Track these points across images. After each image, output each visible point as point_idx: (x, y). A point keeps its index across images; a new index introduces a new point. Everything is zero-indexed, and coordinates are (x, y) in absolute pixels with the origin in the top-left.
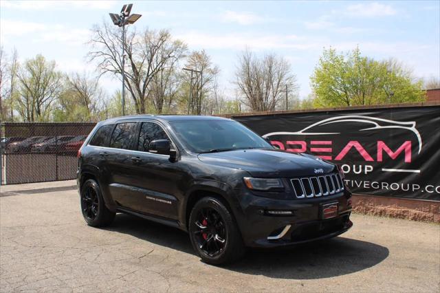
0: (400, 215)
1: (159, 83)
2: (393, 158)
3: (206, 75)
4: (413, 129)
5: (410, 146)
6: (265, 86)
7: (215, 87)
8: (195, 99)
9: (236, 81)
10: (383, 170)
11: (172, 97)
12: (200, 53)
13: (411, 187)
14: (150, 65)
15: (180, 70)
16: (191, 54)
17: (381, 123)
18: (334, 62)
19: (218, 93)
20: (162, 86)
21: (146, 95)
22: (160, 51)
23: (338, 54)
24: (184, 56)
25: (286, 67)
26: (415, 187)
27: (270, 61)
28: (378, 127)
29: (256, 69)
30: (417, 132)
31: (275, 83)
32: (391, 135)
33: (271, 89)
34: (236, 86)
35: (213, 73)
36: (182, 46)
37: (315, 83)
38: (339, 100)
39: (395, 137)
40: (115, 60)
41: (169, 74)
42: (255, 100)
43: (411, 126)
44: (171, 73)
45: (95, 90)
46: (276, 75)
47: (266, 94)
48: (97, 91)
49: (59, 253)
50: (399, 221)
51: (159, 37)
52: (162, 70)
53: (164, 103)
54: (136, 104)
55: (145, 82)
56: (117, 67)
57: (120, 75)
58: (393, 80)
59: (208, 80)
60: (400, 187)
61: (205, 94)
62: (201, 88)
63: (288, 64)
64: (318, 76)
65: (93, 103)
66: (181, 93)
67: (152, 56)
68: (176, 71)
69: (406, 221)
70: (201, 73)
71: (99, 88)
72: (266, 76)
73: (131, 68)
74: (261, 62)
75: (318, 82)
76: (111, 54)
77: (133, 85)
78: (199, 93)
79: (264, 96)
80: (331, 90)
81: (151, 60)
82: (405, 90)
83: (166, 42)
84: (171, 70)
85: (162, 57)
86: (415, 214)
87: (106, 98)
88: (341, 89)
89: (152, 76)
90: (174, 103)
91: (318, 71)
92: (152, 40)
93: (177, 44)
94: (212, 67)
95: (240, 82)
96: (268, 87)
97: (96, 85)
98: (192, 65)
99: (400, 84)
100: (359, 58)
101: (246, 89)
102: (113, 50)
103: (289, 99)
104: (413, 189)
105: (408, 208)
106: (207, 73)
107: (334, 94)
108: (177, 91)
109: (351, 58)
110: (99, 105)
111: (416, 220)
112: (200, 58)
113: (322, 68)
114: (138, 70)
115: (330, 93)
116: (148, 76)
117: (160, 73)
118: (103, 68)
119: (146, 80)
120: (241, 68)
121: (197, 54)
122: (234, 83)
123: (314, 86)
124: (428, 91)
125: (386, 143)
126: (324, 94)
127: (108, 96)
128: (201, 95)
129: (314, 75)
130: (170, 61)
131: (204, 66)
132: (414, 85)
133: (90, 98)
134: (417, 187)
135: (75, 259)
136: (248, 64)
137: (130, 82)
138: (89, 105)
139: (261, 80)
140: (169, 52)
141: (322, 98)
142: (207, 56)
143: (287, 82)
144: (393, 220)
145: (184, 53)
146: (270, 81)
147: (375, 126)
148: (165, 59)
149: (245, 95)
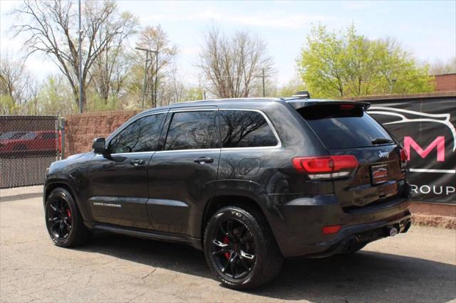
0: (432, 222)
1: (104, 66)
2: (424, 157)
3: (162, 56)
4: (447, 122)
5: (443, 142)
6: (236, 70)
7: (174, 71)
8: (150, 85)
9: (200, 64)
10: (411, 170)
11: (120, 84)
12: (155, 29)
13: (444, 190)
14: (92, 44)
15: (130, 50)
16: (144, 30)
17: (408, 116)
18: (324, 41)
19: (177, 79)
20: (107, 70)
21: (87, 80)
22: (104, 26)
23: (329, 30)
24: (135, 32)
25: (262, 48)
26: (449, 189)
27: (242, 39)
28: (405, 120)
29: (224, 49)
30: (451, 126)
31: (248, 66)
32: (421, 129)
33: (243, 74)
34: (201, 70)
35: (171, 53)
36: (132, 19)
37: (301, 67)
38: (330, 87)
39: (425, 132)
40: (47, 36)
41: (116, 55)
42: (224, 87)
43: (445, 119)
44: (119, 54)
45: (20, 75)
46: (249, 57)
47: (238, 80)
48: (22, 75)
49: (39, 276)
50: (432, 229)
51: (103, 7)
52: (108, 49)
53: (110, 91)
54: (75, 92)
55: (86, 65)
56: (49, 45)
57: (53, 55)
58: (396, 63)
59: (165, 62)
60: (432, 190)
61: (161, 80)
62: (156, 72)
63: (264, 43)
64: (305, 57)
65: (17, 91)
66: (131, 79)
67: (95, 31)
68: (125, 52)
69: (439, 230)
70: (157, 53)
71: (26, 70)
72: (238, 59)
73: (68, 47)
74: (230, 41)
75: (305, 66)
76: (42, 29)
77: (70, 68)
78: (154, 79)
79: (235, 82)
80: (320, 75)
81: (93, 37)
82: (410, 76)
83: (111, 14)
84: (118, 50)
85: (107, 32)
86: (450, 221)
87: (34, 84)
88: (333, 74)
89: (95, 57)
90: (123, 91)
91: (305, 52)
92: (94, 12)
93: (127, 16)
94: (170, 46)
95: (205, 65)
96: (239, 72)
97: (22, 68)
98: (145, 43)
99: (405, 68)
100: (354, 37)
101: (212, 73)
102: (44, 23)
103: (266, 85)
104: (447, 192)
105: (441, 215)
106: (163, 53)
107: (324, 80)
108: (126, 77)
109: (345, 37)
110: (26, 94)
111: (450, 228)
112: (154, 35)
113: (310, 49)
114: (77, 49)
115: (319, 80)
116: (89, 56)
117: (104, 53)
118: (30, 46)
119: (88, 61)
120: (206, 48)
121: (151, 30)
122: (198, 66)
123: (300, 70)
124: (436, 76)
125: (415, 140)
126: (313, 80)
127: (37, 82)
128: (156, 81)
129: (301, 58)
130: (116, 39)
131: (160, 45)
132: (419, 70)
133: (15, 84)
134: (452, 190)
135: (62, 283)
136: (215, 43)
137: (66, 64)
138: (13, 93)
139: (231, 62)
140: (116, 27)
141: (309, 84)
142: (164, 32)
143: (263, 66)
144: (425, 229)
145: (135, 28)
146: (242, 64)
147: (401, 119)
148: (112, 35)
149: (210, 81)
